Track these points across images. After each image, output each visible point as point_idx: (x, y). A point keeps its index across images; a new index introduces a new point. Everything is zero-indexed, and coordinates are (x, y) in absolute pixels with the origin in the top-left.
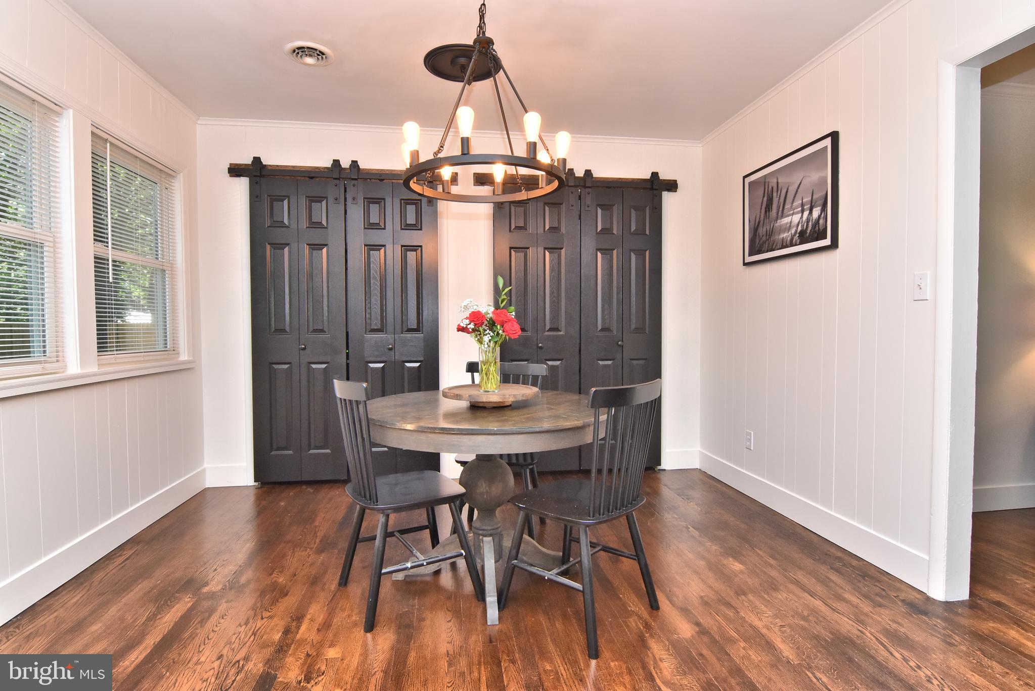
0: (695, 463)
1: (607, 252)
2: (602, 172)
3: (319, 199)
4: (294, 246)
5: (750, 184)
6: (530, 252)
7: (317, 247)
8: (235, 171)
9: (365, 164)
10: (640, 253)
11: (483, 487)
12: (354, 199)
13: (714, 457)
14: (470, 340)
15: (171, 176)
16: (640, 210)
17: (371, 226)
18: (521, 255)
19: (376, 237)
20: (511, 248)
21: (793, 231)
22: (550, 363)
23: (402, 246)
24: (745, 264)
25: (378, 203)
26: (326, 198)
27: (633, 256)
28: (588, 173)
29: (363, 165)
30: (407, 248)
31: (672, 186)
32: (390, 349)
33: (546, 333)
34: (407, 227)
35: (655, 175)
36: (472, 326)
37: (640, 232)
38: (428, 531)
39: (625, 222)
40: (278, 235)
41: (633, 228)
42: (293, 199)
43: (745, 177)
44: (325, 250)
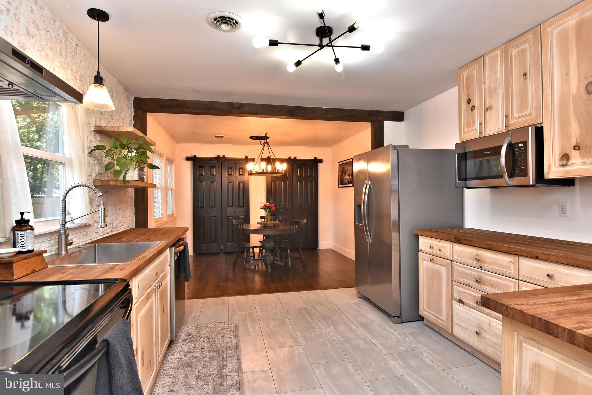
0: (330, 247)
1: (301, 182)
2: (299, 157)
3: (213, 167)
4: (206, 181)
5: (340, 165)
6: (277, 182)
7: (213, 182)
8: (188, 159)
9: (227, 156)
10: (311, 182)
11: (267, 245)
12: (224, 167)
13: (337, 246)
14: (263, 211)
15: (171, 162)
16: (311, 169)
17: (229, 175)
18: (274, 183)
19: (230, 178)
20: (271, 181)
21: (347, 180)
22: (284, 216)
23: (238, 181)
24: (339, 187)
25: (231, 168)
26: (216, 167)
27: (309, 183)
28: (295, 158)
29: (226, 157)
30: (240, 182)
31: (321, 161)
32: (235, 212)
33: (283, 207)
34: (240, 175)
35: (315, 158)
36: (264, 208)
37: (311, 175)
38: (253, 257)
39: (306, 173)
40: (201, 178)
41: (309, 175)
42: (206, 168)
43: (338, 163)
44: (215, 182)
